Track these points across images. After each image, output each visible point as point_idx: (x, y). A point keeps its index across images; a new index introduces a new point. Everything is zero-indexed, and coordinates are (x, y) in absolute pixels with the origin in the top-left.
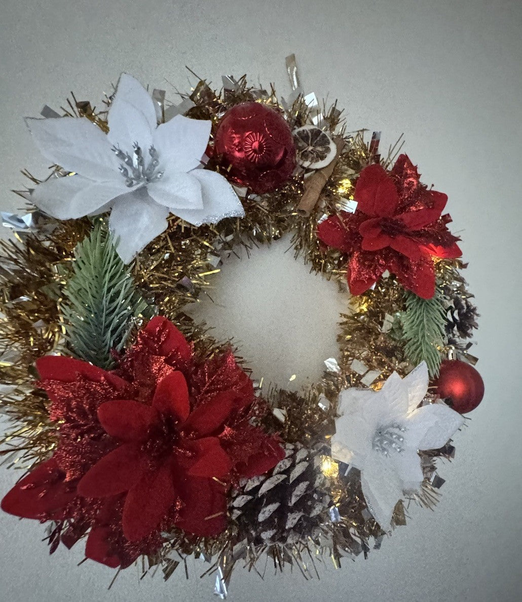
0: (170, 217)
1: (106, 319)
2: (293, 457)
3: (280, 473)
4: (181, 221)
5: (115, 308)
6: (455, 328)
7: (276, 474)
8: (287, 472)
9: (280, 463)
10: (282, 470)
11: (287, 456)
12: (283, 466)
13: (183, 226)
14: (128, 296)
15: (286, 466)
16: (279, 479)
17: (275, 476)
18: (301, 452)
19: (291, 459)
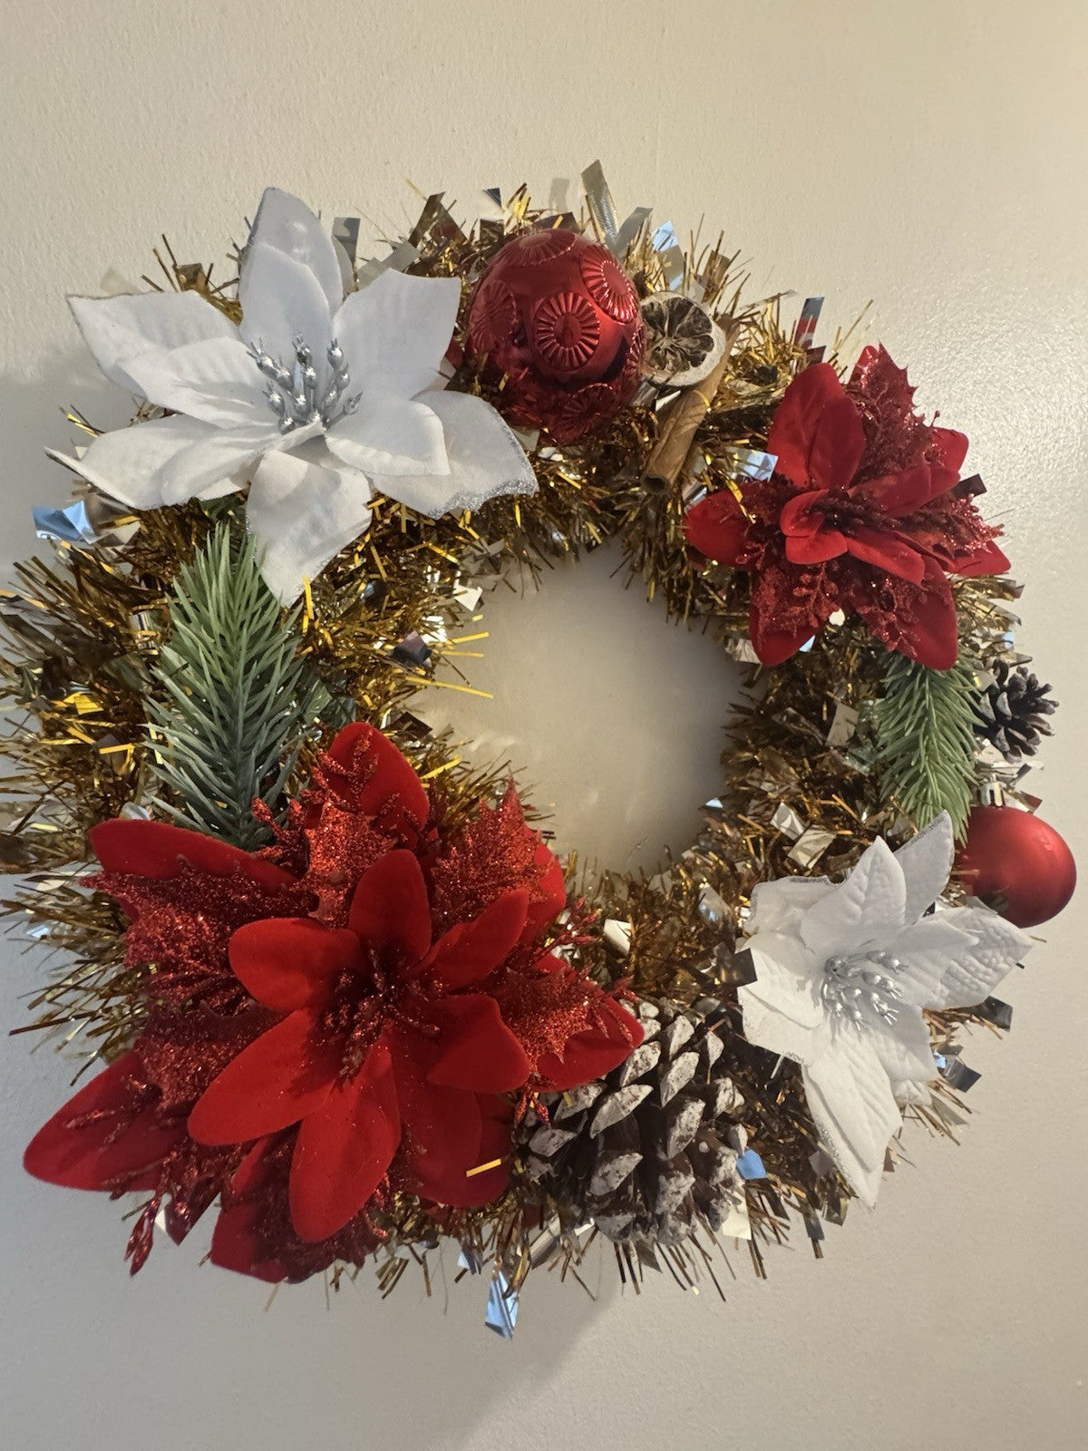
0: (375, 500)
1: (244, 728)
2: (662, 1039)
3: (639, 1081)
4: (399, 509)
5: (265, 704)
7: (628, 1085)
8: (654, 1078)
9: (635, 1057)
10: (641, 1073)
11: (646, 1037)
12: (641, 1063)
13: (404, 517)
14: (290, 679)
15: (648, 1064)
16: (636, 1098)
17: (625, 1090)
18: (677, 1026)
19: (657, 1043)
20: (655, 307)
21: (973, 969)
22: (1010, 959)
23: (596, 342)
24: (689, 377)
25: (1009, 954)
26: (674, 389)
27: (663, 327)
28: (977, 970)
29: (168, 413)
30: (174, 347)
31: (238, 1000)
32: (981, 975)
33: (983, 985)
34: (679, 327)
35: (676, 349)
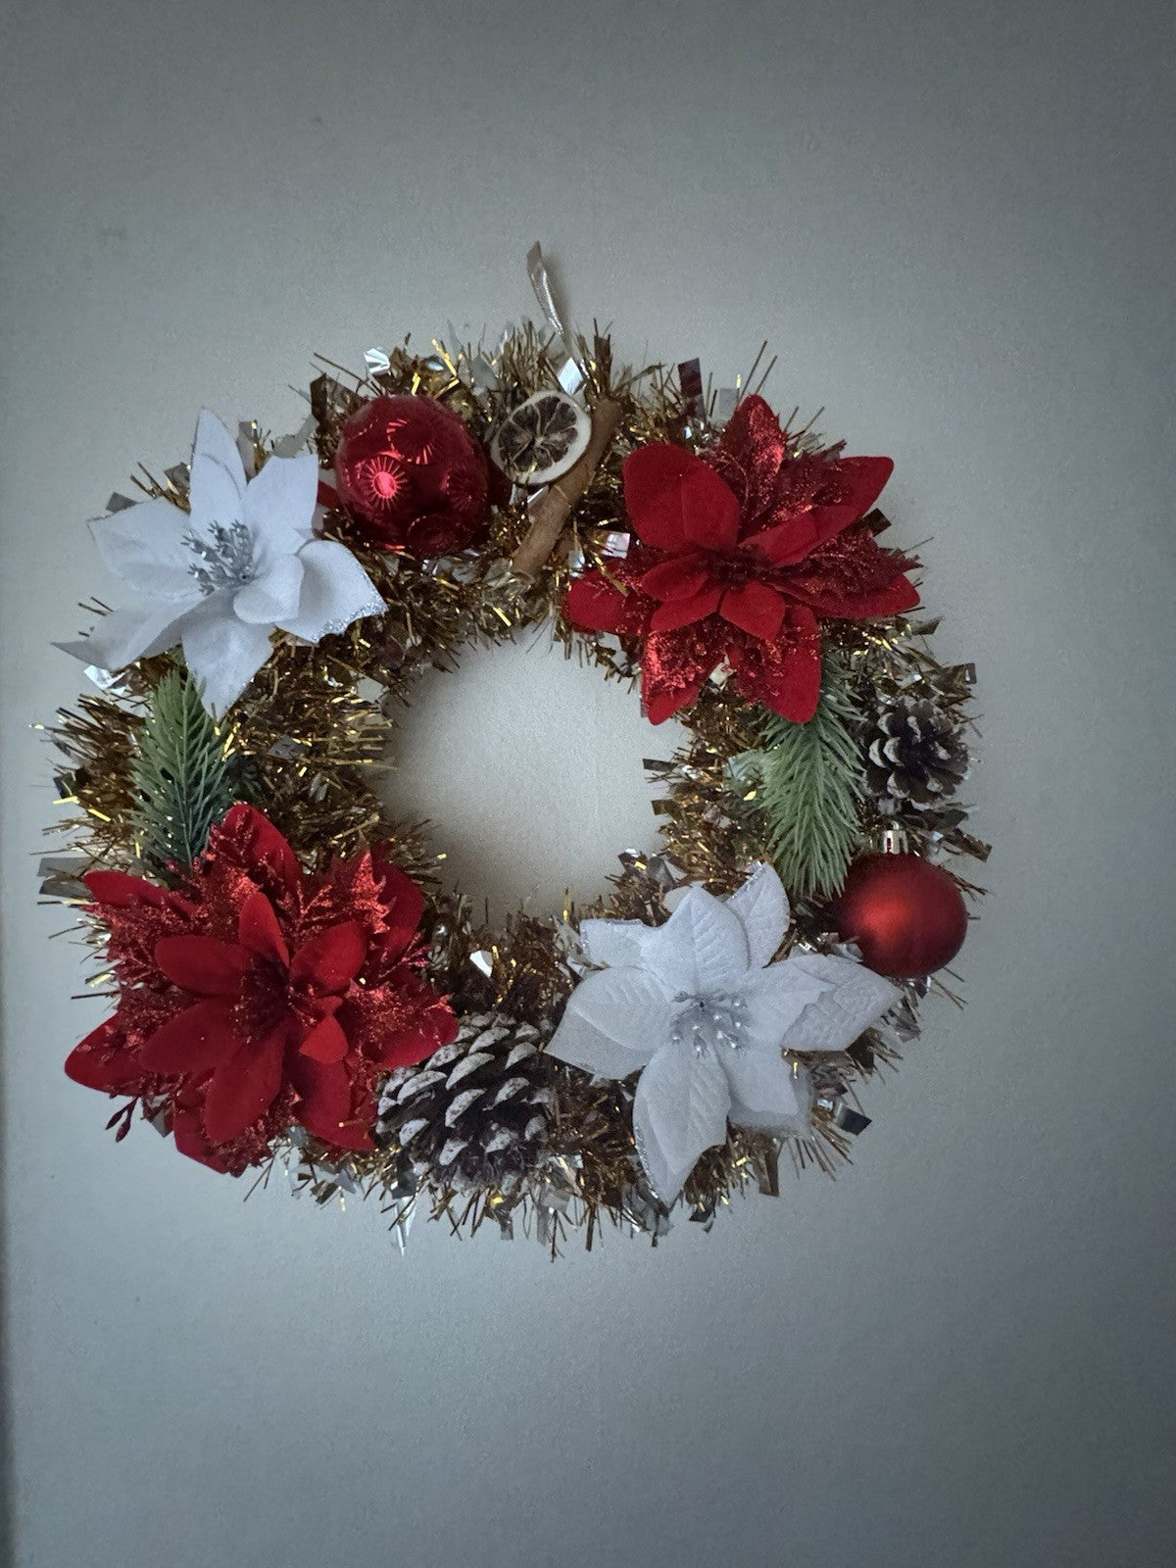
0: (275, 634)
2: (468, 1042)
3: (436, 1069)
4: (290, 638)
6: (891, 781)
7: (430, 1069)
8: (448, 1068)
9: (441, 1052)
10: (439, 1064)
11: (457, 1039)
12: (443, 1057)
13: (294, 645)
15: (446, 1058)
16: (431, 1079)
17: (424, 1074)
18: (486, 1034)
19: (464, 1045)
24: (553, 472)
26: (541, 485)
27: (535, 427)
34: (548, 424)
35: (546, 446)
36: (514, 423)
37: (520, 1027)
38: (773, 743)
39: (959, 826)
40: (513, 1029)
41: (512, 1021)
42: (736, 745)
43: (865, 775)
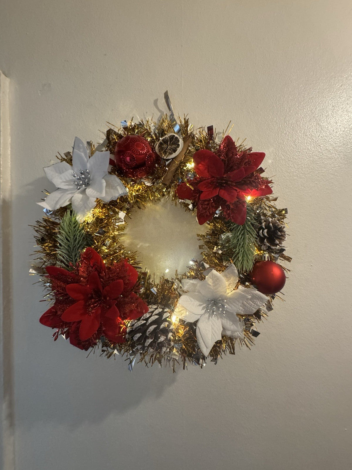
0: (97, 200)
2: (153, 312)
3: (143, 320)
6: (265, 241)
8: (147, 320)
9: (145, 315)
10: (144, 318)
11: (149, 312)
15: (146, 317)
16: (142, 323)
17: (140, 321)
18: (157, 310)
19: (151, 313)
20: (166, 139)
21: (250, 304)
22: (261, 302)
23: (135, 161)
24: (174, 155)
25: (261, 301)
26: (170, 159)
27: (168, 143)
28: (251, 304)
29: (59, 188)
30: (61, 174)
31: (69, 298)
32: (253, 306)
33: (253, 309)
34: (172, 142)
35: (171, 148)
36: (162, 142)
37: (165, 308)
38: (233, 230)
39: (283, 253)
40: (163, 309)
41: (163, 307)
42: (223, 231)
43: (258, 239)
